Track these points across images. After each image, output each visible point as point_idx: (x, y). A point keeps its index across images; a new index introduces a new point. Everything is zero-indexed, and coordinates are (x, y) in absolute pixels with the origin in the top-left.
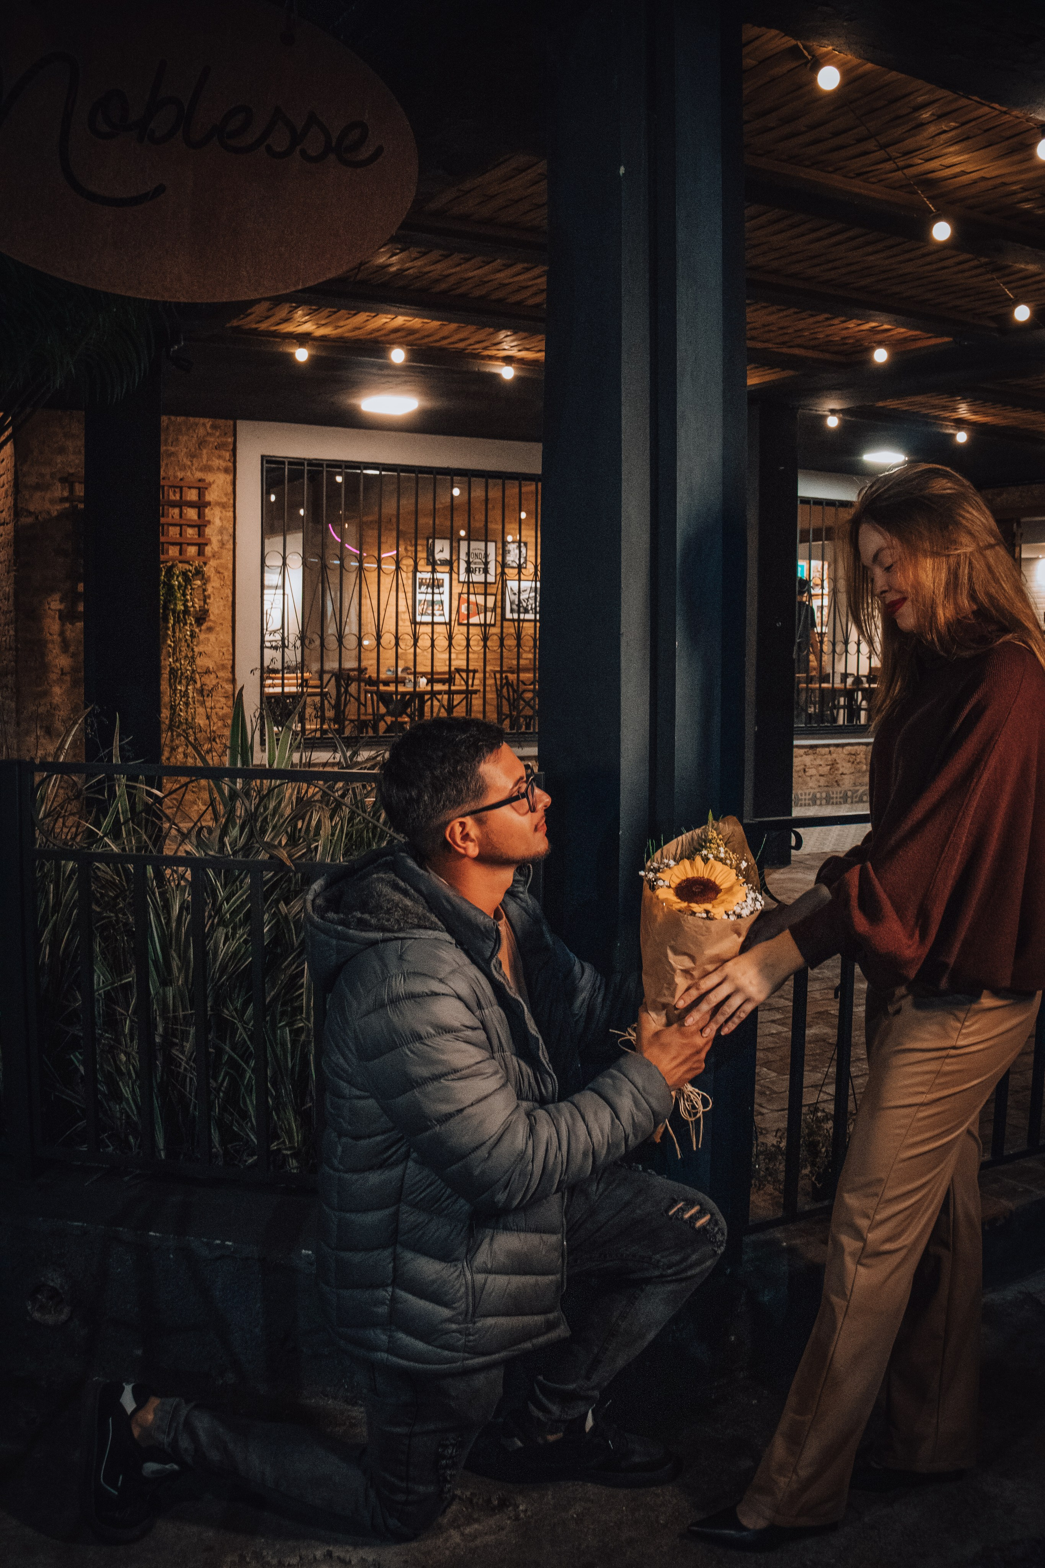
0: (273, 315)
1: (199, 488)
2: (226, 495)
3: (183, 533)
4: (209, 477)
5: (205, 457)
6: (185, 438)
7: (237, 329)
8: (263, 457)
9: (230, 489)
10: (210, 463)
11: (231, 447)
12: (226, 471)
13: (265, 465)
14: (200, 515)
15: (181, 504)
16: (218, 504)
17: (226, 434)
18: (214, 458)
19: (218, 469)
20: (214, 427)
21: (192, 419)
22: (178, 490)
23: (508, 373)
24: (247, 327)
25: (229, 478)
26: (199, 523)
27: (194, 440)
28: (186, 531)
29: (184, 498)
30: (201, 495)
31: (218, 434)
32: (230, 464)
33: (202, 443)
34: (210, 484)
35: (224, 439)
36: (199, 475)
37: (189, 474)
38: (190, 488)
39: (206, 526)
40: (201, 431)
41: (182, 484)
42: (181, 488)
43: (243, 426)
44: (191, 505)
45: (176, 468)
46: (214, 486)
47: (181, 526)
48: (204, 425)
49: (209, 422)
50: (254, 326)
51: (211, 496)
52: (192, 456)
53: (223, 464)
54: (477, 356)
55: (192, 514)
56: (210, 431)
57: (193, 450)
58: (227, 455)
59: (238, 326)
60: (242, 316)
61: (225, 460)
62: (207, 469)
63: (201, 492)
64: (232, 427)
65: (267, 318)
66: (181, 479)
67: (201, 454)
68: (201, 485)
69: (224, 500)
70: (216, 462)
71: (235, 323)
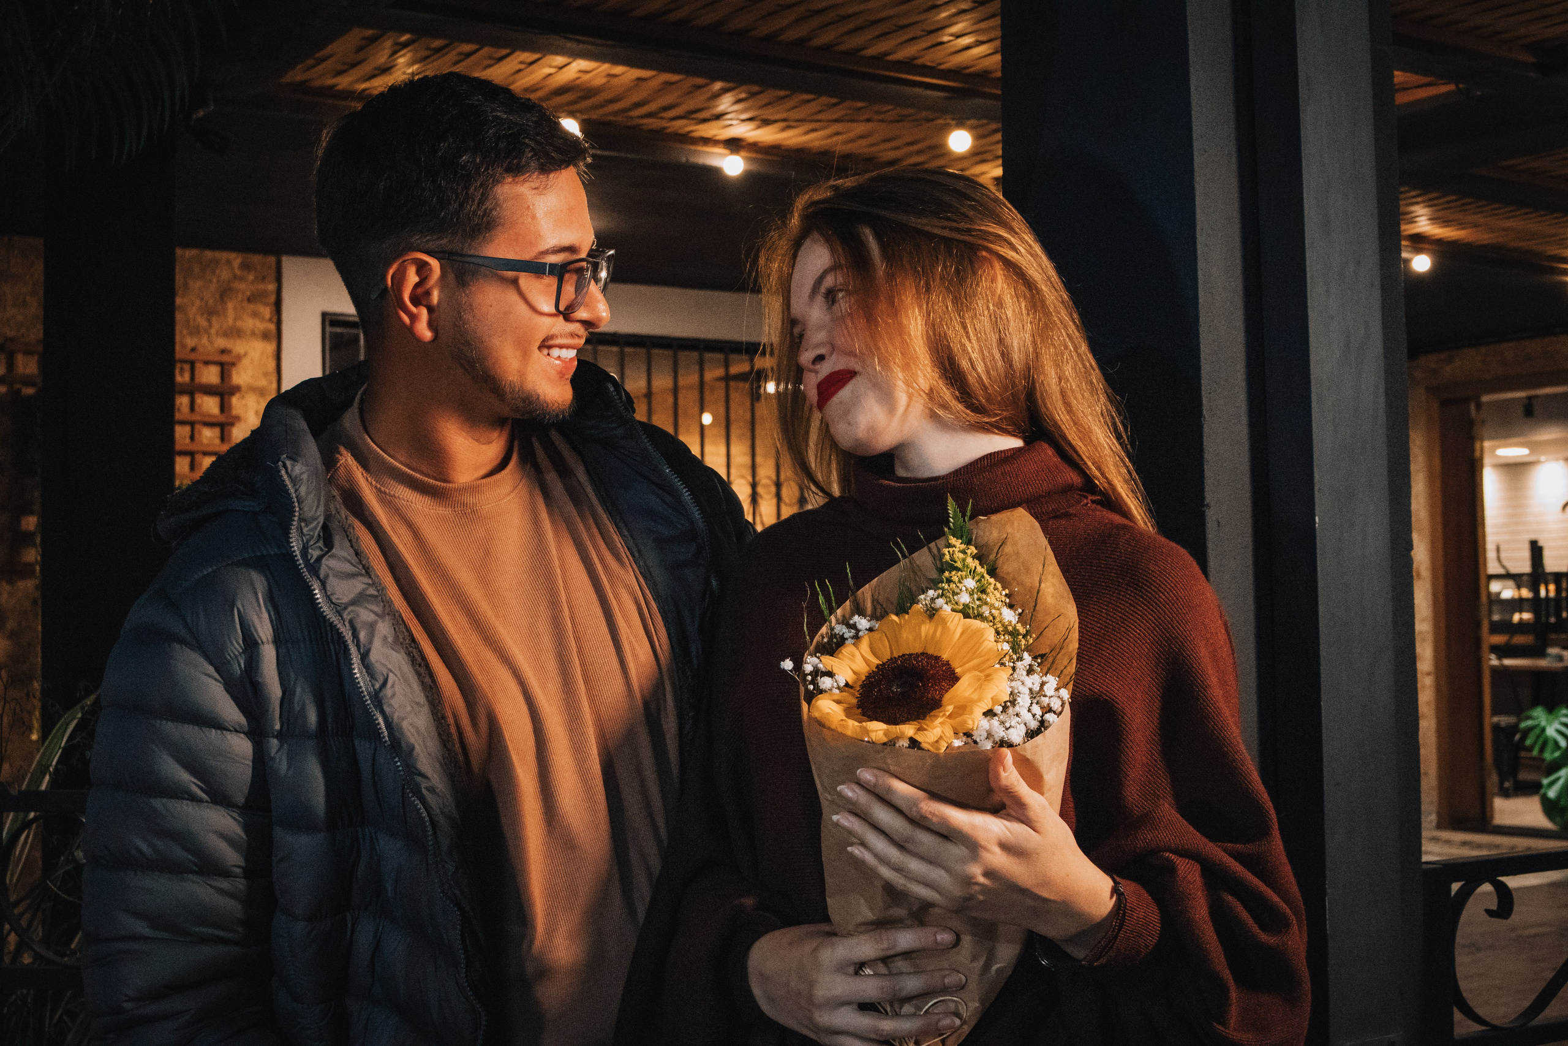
0: (363, 60)
1: (222, 365)
2: (265, 374)
3: (196, 435)
4: (239, 347)
5: (231, 314)
6: (199, 283)
7: (302, 87)
8: (324, 315)
9: (271, 365)
10: (239, 324)
11: (273, 299)
12: (265, 336)
13: (328, 329)
14: (224, 407)
15: (193, 390)
16: (253, 389)
17: (264, 278)
18: (245, 316)
19: (253, 333)
20: (245, 266)
21: (209, 254)
22: (187, 367)
23: (733, 166)
24: (317, 83)
25: (271, 348)
26: (222, 419)
27: (213, 287)
28: (200, 433)
29: (197, 381)
30: (224, 375)
31: (251, 277)
32: (272, 327)
33: (225, 293)
34: (239, 358)
35: (261, 286)
36: (221, 343)
37: (205, 341)
38: (207, 363)
39: (232, 424)
40: (225, 274)
41: (193, 356)
42: (192, 364)
43: (291, 266)
44: (209, 390)
45: (185, 332)
46: (246, 362)
47: (192, 424)
48: (229, 262)
49: (236, 259)
50: (330, 82)
51: (240, 377)
52: (210, 313)
53: (261, 326)
54: (686, 139)
55: (210, 405)
56: (238, 272)
57: (211, 302)
58: (267, 311)
59: (303, 83)
60: (310, 62)
61: (262, 319)
62: (235, 333)
63: (225, 369)
64: (274, 266)
65: (354, 65)
66: (193, 350)
67: (225, 310)
68: (225, 358)
69: (263, 383)
70: (249, 323)
71: (297, 75)
